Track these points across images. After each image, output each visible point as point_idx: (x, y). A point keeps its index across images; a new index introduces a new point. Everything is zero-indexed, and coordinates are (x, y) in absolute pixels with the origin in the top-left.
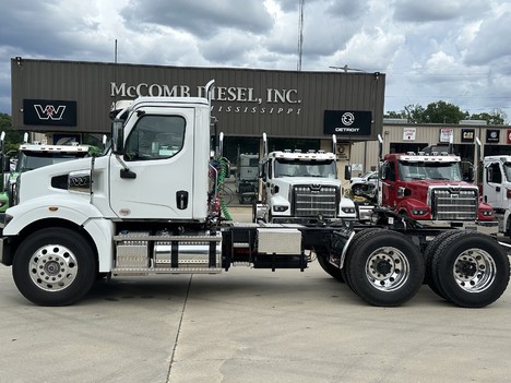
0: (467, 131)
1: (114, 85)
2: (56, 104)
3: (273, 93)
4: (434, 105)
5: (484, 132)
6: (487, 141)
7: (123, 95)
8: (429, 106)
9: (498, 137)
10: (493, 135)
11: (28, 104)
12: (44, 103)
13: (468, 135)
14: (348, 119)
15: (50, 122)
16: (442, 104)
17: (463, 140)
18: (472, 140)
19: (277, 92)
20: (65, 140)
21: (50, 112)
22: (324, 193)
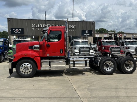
0: (110, 34)
1: (33, 24)
2: (19, 29)
3: (70, 26)
4: (100, 29)
5: (114, 35)
6: (114, 36)
7: (35, 27)
8: (99, 29)
9: (117, 35)
10: (116, 35)
11: (12, 29)
12: (16, 29)
13: (110, 35)
14: (87, 32)
15: (17, 33)
16: (102, 28)
17: (109, 36)
18: (111, 36)
19: (71, 26)
20: (21, 37)
21: (17, 31)
22: (87, 49)
